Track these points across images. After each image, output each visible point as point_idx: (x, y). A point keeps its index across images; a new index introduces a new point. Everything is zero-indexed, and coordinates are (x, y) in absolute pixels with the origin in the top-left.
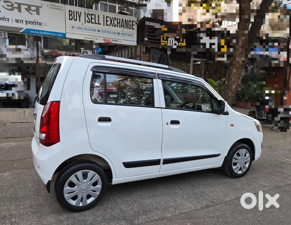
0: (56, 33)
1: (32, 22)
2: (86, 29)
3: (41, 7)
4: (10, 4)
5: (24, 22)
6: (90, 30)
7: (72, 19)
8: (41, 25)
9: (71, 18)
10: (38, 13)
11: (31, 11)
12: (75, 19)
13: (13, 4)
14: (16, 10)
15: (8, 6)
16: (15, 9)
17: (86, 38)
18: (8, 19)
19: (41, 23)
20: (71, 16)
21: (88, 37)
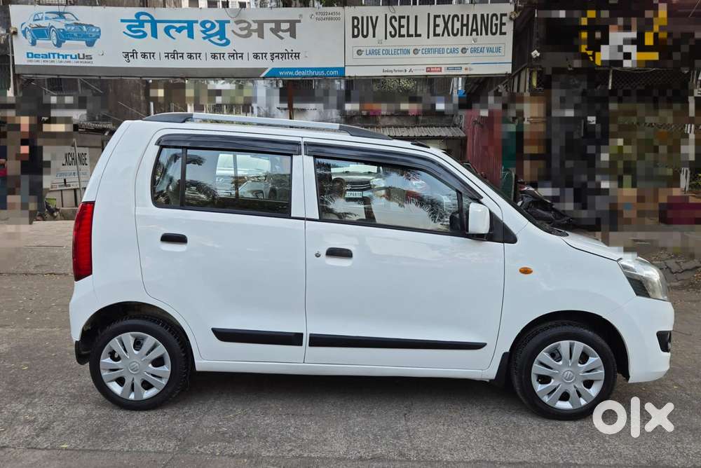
0: (325, 69)
1: (281, 54)
2: (387, 52)
3: (299, 21)
4: (245, 25)
5: (269, 56)
6: (396, 52)
7: (357, 36)
8: (298, 56)
9: (356, 33)
10: (293, 35)
11: (280, 33)
12: (365, 34)
13: (250, 25)
14: (255, 35)
15: (241, 29)
16: (253, 33)
17: (388, 71)
18: (242, 54)
19: (299, 54)
20: (356, 30)
21: (397, 68)
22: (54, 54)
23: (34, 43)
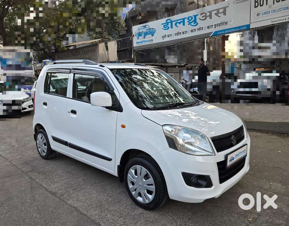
0: (239, 27)
1: (219, 24)
2: (274, 11)
3: (228, 7)
4: (204, 15)
5: (214, 26)
6: (280, 10)
7: (257, 6)
8: (227, 23)
9: (257, 5)
10: (225, 14)
11: (219, 15)
12: (262, 4)
13: (206, 14)
14: (208, 18)
15: (203, 17)
16: (207, 17)
17: (274, 21)
18: (203, 28)
19: (227, 22)
20: (257, 3)
21: (280, 19)
22: (143, 41)
23: (138, 39)
